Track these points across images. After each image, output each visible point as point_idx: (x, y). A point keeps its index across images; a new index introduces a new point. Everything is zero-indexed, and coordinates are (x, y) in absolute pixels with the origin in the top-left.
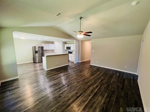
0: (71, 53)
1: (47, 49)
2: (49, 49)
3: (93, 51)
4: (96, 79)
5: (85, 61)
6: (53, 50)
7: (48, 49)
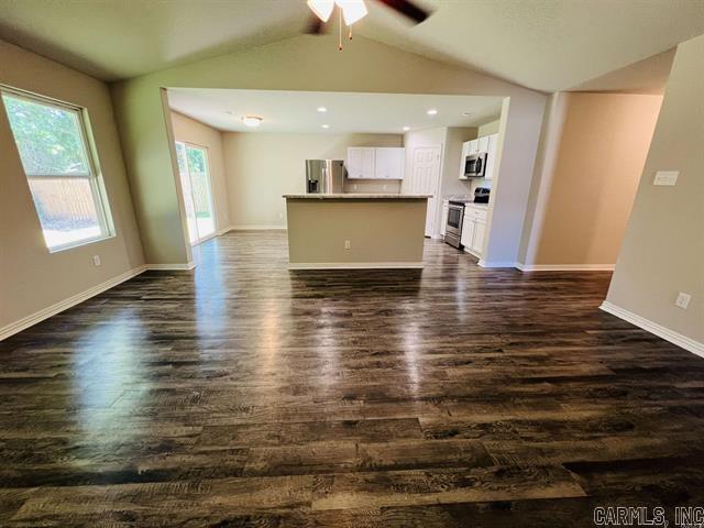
0: (482, 198)
1: (365, 177)
2: (379, 177)
3: (667, 178)
4: (452, 449)
5: (591, 273)
6: (401, 180)
7: (372, 177)
